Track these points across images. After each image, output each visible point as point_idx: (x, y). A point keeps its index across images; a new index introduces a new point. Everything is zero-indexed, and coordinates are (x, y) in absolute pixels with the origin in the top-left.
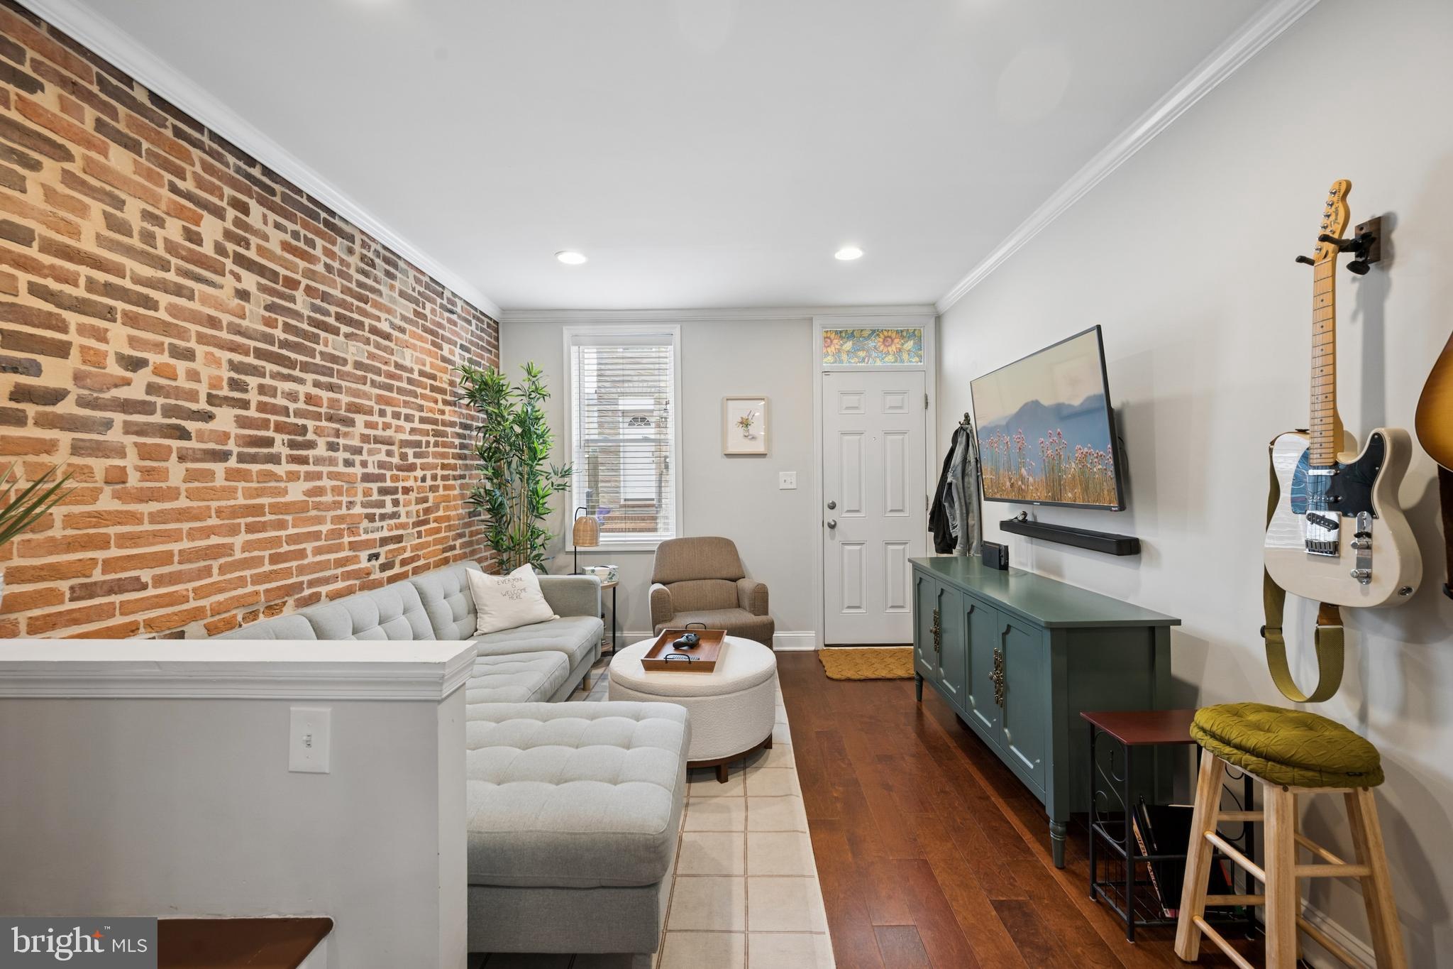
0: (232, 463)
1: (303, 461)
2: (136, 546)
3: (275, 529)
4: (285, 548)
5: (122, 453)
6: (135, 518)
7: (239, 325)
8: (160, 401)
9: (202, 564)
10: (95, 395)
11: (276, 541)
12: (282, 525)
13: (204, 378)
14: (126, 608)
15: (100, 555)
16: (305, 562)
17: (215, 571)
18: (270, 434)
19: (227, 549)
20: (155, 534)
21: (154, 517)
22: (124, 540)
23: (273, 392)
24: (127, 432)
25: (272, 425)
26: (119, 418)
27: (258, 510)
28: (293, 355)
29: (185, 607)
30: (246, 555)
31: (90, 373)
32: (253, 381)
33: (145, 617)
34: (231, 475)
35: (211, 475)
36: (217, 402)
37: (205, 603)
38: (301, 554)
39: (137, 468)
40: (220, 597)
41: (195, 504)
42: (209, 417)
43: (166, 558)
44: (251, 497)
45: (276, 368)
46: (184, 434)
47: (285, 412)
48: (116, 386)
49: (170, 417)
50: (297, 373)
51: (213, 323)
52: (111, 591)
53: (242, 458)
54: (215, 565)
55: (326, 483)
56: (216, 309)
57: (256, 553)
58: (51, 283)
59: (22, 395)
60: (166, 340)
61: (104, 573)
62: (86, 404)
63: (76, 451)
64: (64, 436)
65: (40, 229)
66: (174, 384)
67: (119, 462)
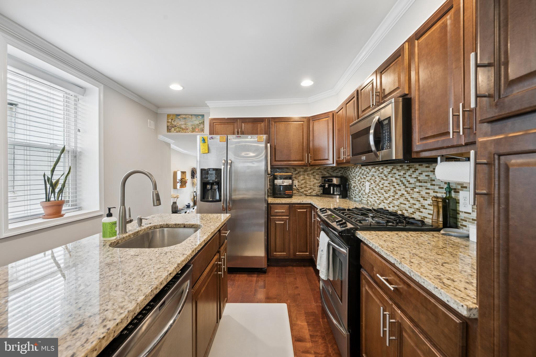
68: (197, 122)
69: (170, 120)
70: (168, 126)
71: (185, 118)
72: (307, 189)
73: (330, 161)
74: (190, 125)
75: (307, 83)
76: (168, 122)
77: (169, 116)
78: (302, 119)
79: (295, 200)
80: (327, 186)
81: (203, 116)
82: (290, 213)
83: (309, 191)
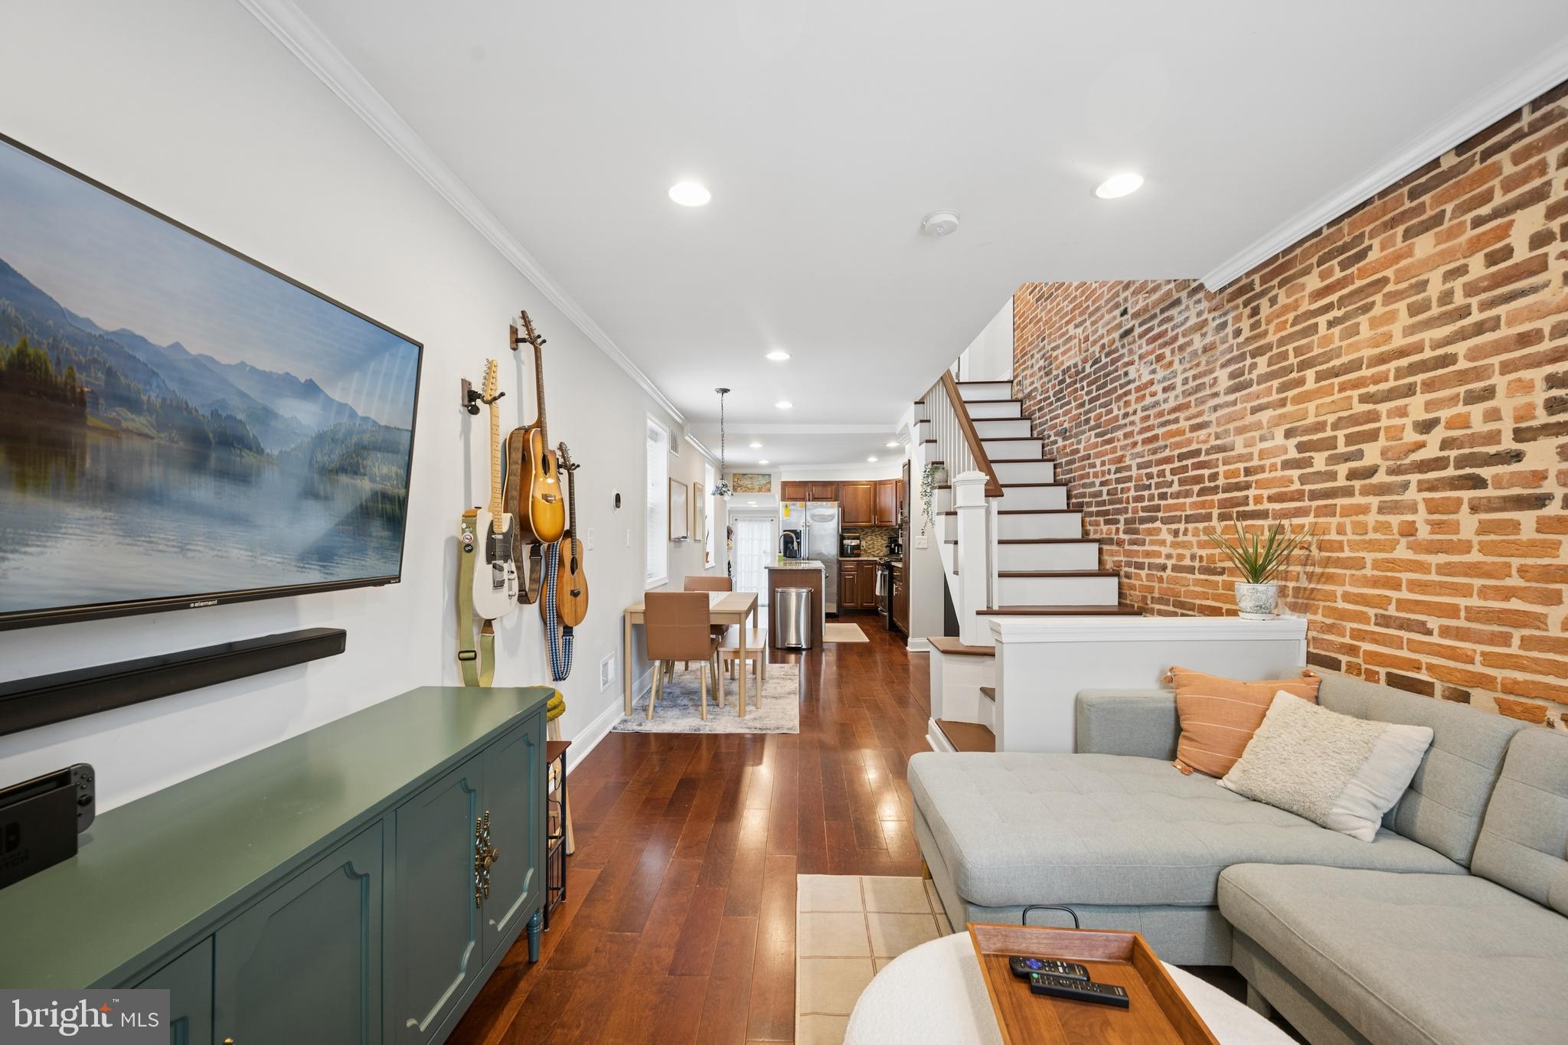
0: (1554, 509)
2: (1424, 593)
5: (1414, 509)
6: (1423, 568)
8: (1453, 454)
9: (1498, 628)
10: (1399, 463)
13: (1508, 415)
14: (1413, 646)
15: (1394, 595)
17: (1516, 642)
19: (1537, 621)
20: (1442, 585)
21: (1442, 569)
22: (1413, 586)
24: (1420, 490)
26: (1414, 478)
29: (1469, 667)
31: (1391, 447)
33: (1429, 661)
34: (1548, 526)
35: (1516, 526)
36: (1529, 436)
37: (1499, 674)
39: (1428, 522)
40: (1518, 675)
41: (1491, 559)
42: (1517, 457)
43: (1453, 611)
46: (1478, 483)
48: (1413, 451)
49: (1462, 468)
51: (1526, 339)
52: (1401, 627)
54: (1518, 634)
58: (1372, 389)
59: (1352, 475)
60: (1462, 390)
61: (1397, 609)
62: (1391, 472)
63: (1381, 510)
64: (1374, 501)
65: (1367, 353)
66: (1469, 431)
67: (1409, 518)
68: (764, 482)
69: (736, 480)
70: (734, 486)
71: (751, 478)
72: (875, 550)
73: (893, 524)
74: (756, 484)
75: (872, 459)
76: (734, 481)
77: (735, 475)
78: (869, 483)
79: (861, 558)
80: (893, 546)
81: (770, 475)
82: (857, 568)
83: (877, 552)
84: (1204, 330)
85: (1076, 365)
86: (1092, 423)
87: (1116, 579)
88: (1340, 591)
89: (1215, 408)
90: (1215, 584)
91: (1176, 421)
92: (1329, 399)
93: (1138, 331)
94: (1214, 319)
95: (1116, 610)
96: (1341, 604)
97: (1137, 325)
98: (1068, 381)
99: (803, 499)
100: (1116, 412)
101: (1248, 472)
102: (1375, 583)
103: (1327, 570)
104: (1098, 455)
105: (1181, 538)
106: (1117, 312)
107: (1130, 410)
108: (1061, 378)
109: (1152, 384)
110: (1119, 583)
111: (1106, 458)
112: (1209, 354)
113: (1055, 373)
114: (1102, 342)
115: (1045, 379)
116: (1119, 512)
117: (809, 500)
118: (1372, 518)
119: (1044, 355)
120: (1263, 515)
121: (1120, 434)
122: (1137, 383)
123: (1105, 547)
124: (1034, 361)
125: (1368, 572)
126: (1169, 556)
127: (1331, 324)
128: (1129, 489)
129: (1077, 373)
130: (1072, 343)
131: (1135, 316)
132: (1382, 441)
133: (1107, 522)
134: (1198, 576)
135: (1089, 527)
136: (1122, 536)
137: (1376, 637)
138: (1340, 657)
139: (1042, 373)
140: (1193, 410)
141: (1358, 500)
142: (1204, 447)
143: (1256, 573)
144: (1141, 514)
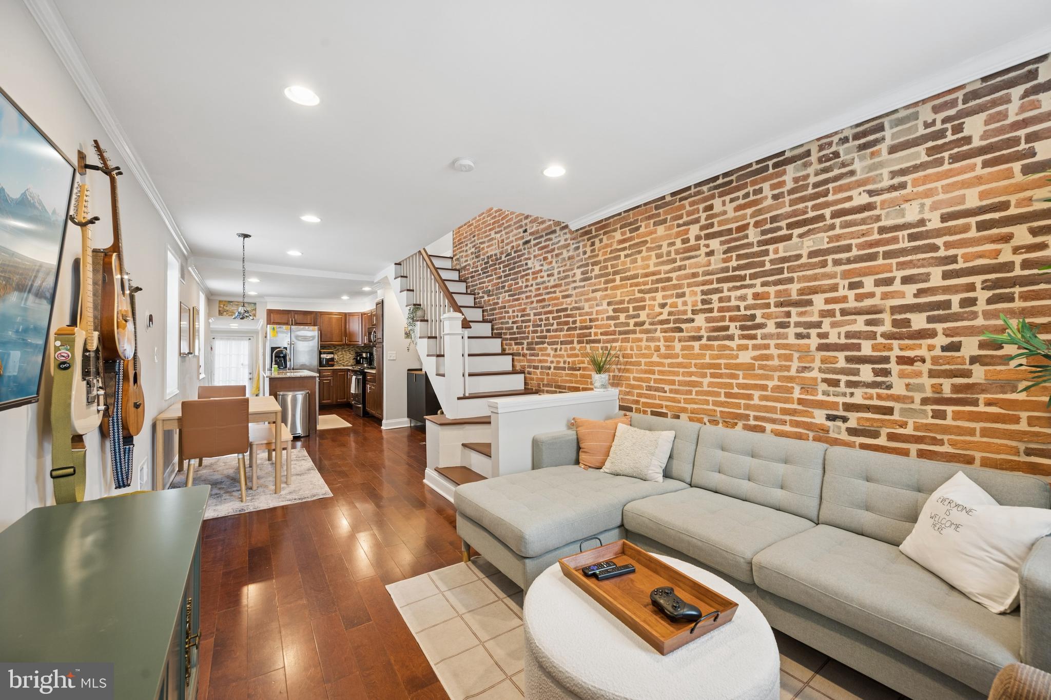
0: (704, 341)
1: (754, 337)
2: (663, 375)
3: (728, 378)
4: (736, 390)
5: (659, 340)
6: (662, 365)
7: (709, 270)
8: (672, 318)
9: (688, 388)
10: (653, 320)
11: (730, 386)
12: (734, 376)
13: (690, 304)
14: (660, 398)
15: (652, 377)
16: (752, 402)
17: (694, 393)
18: (727, 323)
19: (700, 384)
20: (670, 372)
21: (670, 365)
22: (661, 372)
23: (729, 299)
24: (661, 332)
25: (727, 319)
26: (659, 327)
27: (718, 366)
28: (742, 273)
29: (679, 405)
30: (710, 389)
31: (650, 313)
32: (715, 297)
33: (665, 403)
34: (702, 347)
35: (693, 347)
36: (696, 312)
37: (689, 406)
38: (750, 397)
39: (665, 346)
40: (695, 406)
41: (685, 361)
42: (693, 320)
43: (673, 382)
44: (713, 359)
45: (731, 285)
46: (680, 330)
47: (738, 308)
48: (658, 316)
49: (675, 324)
50: (748, 282)
51: (694, 275)
52: (655, 391)
53: (709, 339)
54: (694, 390)
55: (773, 351)
56: (696, 268)
57: (716, 389)
58: (643, 287)
59: (636, 324)
60: (675, 292)
61: (654, 383)
62: (651, 324)
63: (647, 340)
64: (644, 336)
65: (640, 271)
66: (677, 309)
67: (658, 344)
68: (250, 309)
69: (222, 306)
70: (219, 311)
71: (237, 305)
72: (345, 361)
73: (360, 343)
75: (345, 298)
76: (219, 307)
77: (220, 302)
78: (340, 314)
79: (335, 368)
81: (255, 304)
82: (333, 375)
83: (346, 363)
84: (568, 248)
85: (496, 255)
86: (506, 288)
87: (523, 375)
88: (631, 376)
89: (575, 288)
90: (576, 375)
91: (555, 292)
92: (626, 290)
93: (533, 242)
94: (573, 244)
95: (523, 392)
96: (632, 382)
97: (532, 239)
98: (491, 263)
99: (287, 324)
100: (520, 284)
101: (591, 320)
102: (646, 372)
103: (626, 367)
104: (510, 307)
105: (558, 352)
106: (521, 230)
107: (529, 284)
108: (486, 260)
109: (542, 271)
110: (525, 377)
111: (515, 309)
112: (571, 261)
113: (482, 257)
114: (512, 244)
115: (476, 260)
116: (524, 338)
117: (292, 325)
118: (644, 344)
119: (474, 246)
120: (598, 341)
121: (523, 296)
122: (533, 270)
123: (516, 358)
124: (467, 248)
125: (643, 367)
126: (552, 362)
127: (626, 256)
128: (529, 326)
129: (497, 259)
130: (494, 242)
131: (531, 234)
132: (647, 311)
133: (516, 344)
134: (567, 372)
135: (505, 347)
136: (525, 351)
137: (646, 395)
138: (632, 406)
139: (474, 256)
140: (563, 288)
141: (638, 335)
142: (570, 307)
143: (600, 369)
144: (536, 340)
